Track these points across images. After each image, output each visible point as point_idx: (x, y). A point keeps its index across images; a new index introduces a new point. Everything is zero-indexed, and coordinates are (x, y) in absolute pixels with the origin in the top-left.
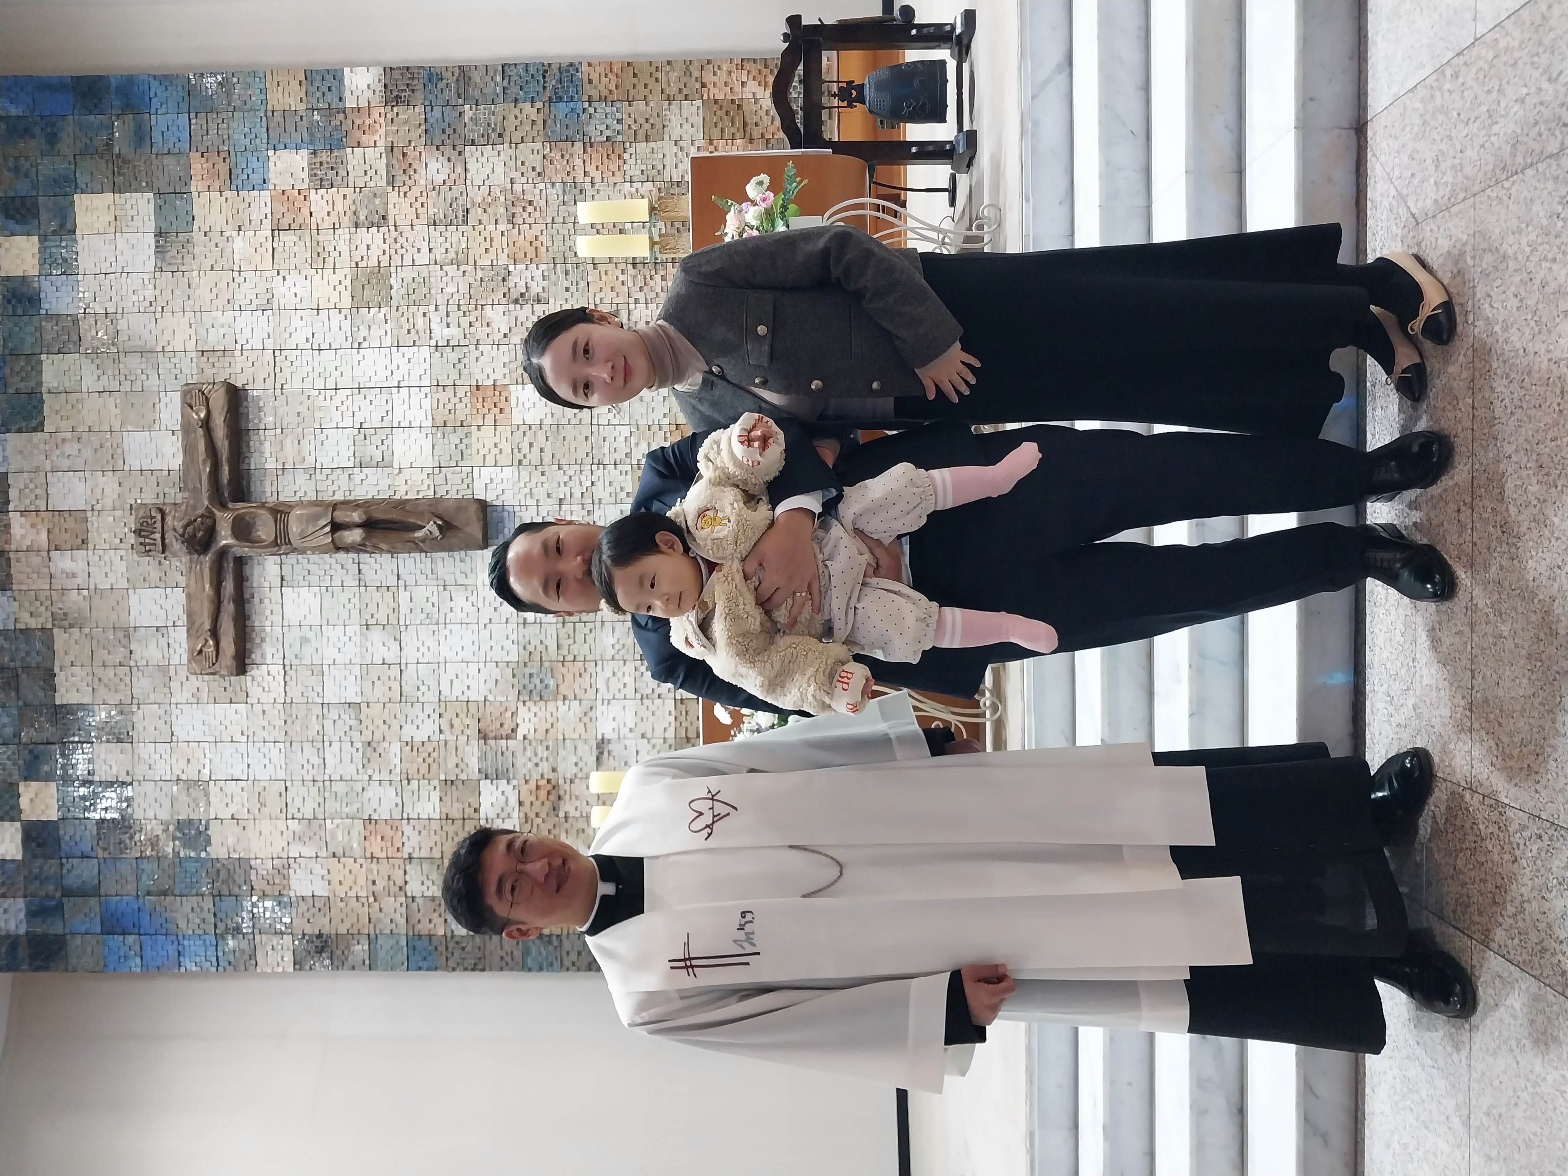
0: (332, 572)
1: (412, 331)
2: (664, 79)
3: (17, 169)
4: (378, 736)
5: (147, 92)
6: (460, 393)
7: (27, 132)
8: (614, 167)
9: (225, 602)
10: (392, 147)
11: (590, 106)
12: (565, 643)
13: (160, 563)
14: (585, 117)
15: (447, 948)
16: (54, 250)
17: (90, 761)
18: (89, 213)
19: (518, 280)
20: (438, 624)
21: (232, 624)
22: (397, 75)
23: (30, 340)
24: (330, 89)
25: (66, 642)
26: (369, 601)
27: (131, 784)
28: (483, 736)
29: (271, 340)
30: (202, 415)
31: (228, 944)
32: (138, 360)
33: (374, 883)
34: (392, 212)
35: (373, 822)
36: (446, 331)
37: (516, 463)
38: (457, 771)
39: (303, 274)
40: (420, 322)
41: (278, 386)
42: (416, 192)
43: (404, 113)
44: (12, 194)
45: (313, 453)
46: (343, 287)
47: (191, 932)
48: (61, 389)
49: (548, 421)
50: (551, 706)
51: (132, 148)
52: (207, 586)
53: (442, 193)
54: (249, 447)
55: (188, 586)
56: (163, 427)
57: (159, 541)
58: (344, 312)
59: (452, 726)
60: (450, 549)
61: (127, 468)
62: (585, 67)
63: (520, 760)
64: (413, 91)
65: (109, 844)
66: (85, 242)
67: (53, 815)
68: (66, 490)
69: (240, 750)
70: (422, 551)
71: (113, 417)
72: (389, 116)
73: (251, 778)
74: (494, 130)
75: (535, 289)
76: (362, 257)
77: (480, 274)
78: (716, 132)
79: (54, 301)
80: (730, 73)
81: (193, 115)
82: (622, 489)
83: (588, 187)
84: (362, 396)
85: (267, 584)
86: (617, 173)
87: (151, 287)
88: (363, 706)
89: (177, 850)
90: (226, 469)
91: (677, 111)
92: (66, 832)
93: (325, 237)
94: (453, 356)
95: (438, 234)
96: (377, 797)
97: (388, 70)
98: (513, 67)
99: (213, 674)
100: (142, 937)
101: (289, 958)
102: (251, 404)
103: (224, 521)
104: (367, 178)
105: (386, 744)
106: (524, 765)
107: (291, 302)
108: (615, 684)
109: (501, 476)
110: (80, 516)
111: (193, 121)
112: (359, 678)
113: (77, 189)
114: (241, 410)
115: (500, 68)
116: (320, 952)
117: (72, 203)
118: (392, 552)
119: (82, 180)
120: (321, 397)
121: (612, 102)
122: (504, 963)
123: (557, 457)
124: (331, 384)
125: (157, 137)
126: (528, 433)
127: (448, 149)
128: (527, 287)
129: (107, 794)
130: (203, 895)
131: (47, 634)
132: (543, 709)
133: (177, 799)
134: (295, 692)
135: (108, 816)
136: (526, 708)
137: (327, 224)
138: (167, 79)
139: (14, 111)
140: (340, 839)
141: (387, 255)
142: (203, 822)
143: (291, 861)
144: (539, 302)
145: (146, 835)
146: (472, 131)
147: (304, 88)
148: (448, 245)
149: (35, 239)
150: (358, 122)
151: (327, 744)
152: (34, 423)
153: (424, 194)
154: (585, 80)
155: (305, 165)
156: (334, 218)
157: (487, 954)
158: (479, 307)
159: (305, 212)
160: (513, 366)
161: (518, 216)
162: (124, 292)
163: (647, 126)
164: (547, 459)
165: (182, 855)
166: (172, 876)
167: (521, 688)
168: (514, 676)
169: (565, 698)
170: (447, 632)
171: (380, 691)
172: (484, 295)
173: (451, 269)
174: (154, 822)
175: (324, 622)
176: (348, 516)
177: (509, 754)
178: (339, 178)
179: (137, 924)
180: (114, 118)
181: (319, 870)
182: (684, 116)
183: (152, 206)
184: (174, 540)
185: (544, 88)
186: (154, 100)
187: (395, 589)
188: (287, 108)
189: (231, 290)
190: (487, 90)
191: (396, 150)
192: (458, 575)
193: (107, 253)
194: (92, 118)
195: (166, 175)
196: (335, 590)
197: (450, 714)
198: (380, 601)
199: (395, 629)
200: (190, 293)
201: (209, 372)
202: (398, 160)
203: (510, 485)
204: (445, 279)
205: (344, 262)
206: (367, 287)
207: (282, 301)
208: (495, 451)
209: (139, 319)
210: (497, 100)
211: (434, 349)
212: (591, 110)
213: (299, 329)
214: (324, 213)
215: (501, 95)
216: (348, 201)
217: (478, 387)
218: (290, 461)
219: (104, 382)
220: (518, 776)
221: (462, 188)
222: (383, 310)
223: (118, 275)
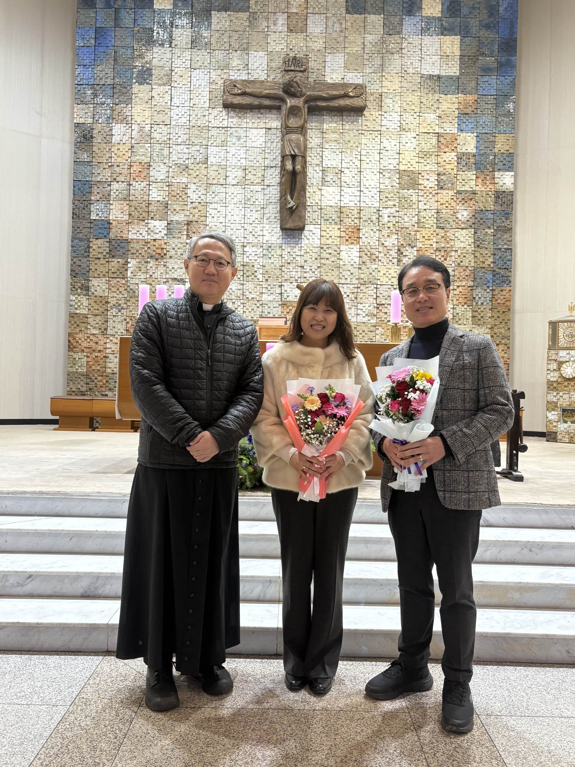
0: (272, 154)
1: (387, 199)
2: (501, 326)
3: (474, 8)
4: (191, 172)
5: (507, 74)
6: (356, 221)
7: (491, 15)
8: (461, 300)
9: (259, 100)
10: (475, 194)
11: (490, 290)
13: (279, 68)
14: (485, 287)
15: (85, 201)
16: (434, 24)
17: (183, 27)
18: (450, 43)
19: (409, 251)
20: (245, 204)
21: (248, 103)
22: (509, 197)
23: (391, 9)
24: (504, 165)
25: (242, 19)
26: (257, 171)
27: (170, 46)
28: (189, 223)
29: (385, 130)
30: (351, 94)
31: (89, 90)
32: (379, 63)
33: (118, 166)
34: (445, 192)
35: (148, 167)
36: (386, 216)
37: (322, 246)
38: (172, 209)
39: (417, 147)
40: (391, 203)
41: (363, 132)
42: (454, 204)
43: (491, 200)
44: (462, 5)
45: (330, 147)
46: (409, 165)
47: (95, 72)
48: (366, 24)
49: (341, 263)
51: (481, 66)
52: (267, 92)
53: (452, 217)
54: (334, 116)
55: (268, 81)
56: (346, 74)
57: (291, 69)
58: (397, 166)
59: (194, 208)
60: (281, 211)
61: (327, 54)
62: (508, 289)
63: (176, 241)
64: (501, 205)
65: (141, 33)
66: (437, 40)
67: (156, 6)
68: (317, 23)
69: (186, 103)
70: (281, 198)
71: (351, 49)
72: (490, 193)
73: (172, 108)
74: (481, 243)
75: (404, 260)
76: (423, 176)
77: (413, 233)
79: (409, 23)
81: (495, 97)
84: (356, 173)
85: (267, 121)
86: (458, 302)
87: (414, 71)
88: (206, 165)
89: (137, 68)
90: (324, 104)
91: (486, 331)
92: (147, 12)
93: (433, 159)
95: (433, 214)
96: (161, 170)
97: (512, 193)
98: (510, 253)
99: (224, 92)
100: (93, 47)
101: (82, 121)
102: (355, 118)
103: (299, 102)
104: (461, 181)
105: (186, 175)
106: (173, 242)
107: (403, 140)
109: (316, 238)
110: (304, 29)
111: (492, 97)
112: (219, 164)
113: (463, 37)
114: (352, 113)
115: (510, 247)
116: (84, 137)
117: (456, 35)
118: (281, 184)
119: (467, 41)
120: (357, 153)
121: (492, 301)
122: (76, 228)
123: (324, 266)
124: (363, 158)
125: (486, 79)
126: (335, 253)
127: (472, 220)
128: (405, 256)
129: (166, 34)
130: (114, 79)
131: (246, 9)
133: (162, 69)
134: (213, 132)
135: (155, 34)
137: (440, 160)
138: (513, 85)
139: (501, 9)
140: (140, 151)
141: (423, 188)
142: (150, 82)
143: (130, 125)
144: (398, 261)
145: (145, 52)
146: (481, 233)
147: (506, 152)
148: (427, 218)
149: (440, 15)
150: (488, 178)
151: (188, 146)
152: (350, 9)
153: (452, 208)
154: (503, 288)
155: (469, 151)
156: (443, 163)
157: (81, 221)
158: (397, 232)
159: (446, 150)
160: (368, 247)
161: (439, 253)
162: (412, 58)
163: (479, 317)
164: (323, 261)
165: (135, 70)
166: (124, 64)
170: (241, 208)
171: (212, 174)
172: (403, 235)
173: (415, 219)
174: (151, 57)
175: (248, 148)
176: (299, 163)
177: (179, 235)
178: (462, 167)
179: (100, 45)
180: (496, 57)
181: (125, 139)
183: (452, 74)
184: (290, 76)
185: (500, 268)
186: (503, 78)
187: (262, 184)
188: (496, 143)
189: (410, 111)
190: (500, 241)
191: (474, 195)
192: (268, 215)
193: (431, 51)
194: (497, 47)
195: (467, 82)
196: (263, 155)
197: (200, 207)
198: (257, 176)
199: (243, 183)
200: (410, 91)
201: (372, 98)
202: (469, 196)
203: (311, 242)
204: (411, 216)
205: (421, 167)
206: (409, 178)
207: (404, 136)
208: (328, 236)
209: (398, 65)
210: (495, 245)
211: (378, 209)
212: (488, 290)
213: (390, 144)
214: (445, 159)
215: (497, 247)
216: (450, 171)
217: (359, 229)
218: (327, 136)
219: (369, 46)
220: (168, 239)
221: (454, 226)
222: (397, 185)
223: (420, 56)
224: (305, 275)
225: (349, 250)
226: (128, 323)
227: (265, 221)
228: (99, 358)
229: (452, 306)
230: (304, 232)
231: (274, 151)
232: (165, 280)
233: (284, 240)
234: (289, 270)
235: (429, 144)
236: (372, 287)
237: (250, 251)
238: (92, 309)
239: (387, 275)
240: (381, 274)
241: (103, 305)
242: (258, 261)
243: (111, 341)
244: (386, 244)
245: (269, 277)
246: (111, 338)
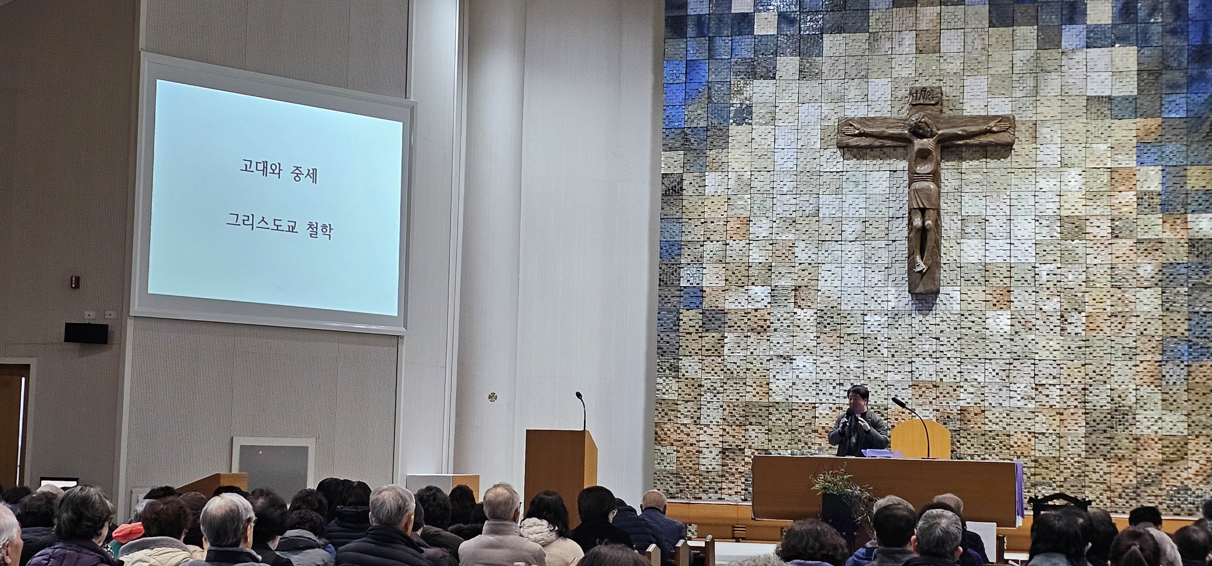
0: (898, 202)
1: (1045, 253)
2: (1201, 412)
4: (797, 226)
6: (1006, 281)
7: (1178, 17)
8: (1146, 379)
9: (881, 141)
10: (1161, 243)
11: (1186, 366)
12: (851, 338)
14: (1178, 362)
16: (1103, 33)
18: (1125, 55)
19: (1076, 318)
20: (865, 263)
21: (867, 144)
22: (1208, 246)
23: (1046, 18)
24: (1200, 205)
25: (861, 40)
26: (880, 222)
27: (774, 78)
28: (797, 289)
29: (1041, 166)
30: (995, 128)
31: (679, 135)
32: (1032, 85)
33: (712, 222)
34: (1121, 241)
35: (748, 222)
36: (1045, 273)
37: (963, 312)
38: (777, 273)
39: (1084, 187)
40: (1050, 257)
41: (1013, 170)
42: (1133, 256)
43: (1183, 250)
44: (1138, 7)
45: (971, 191)
46: (1073, 210)
47: (686, 113)
48: (1015, 38)
49: (988, 333)
50: (814, 329)
51: (1165, 82)
53: (1131, 273)
55: (891, 118)
56: (989, 100)
58: (1058, 211)
59: (803, 270)
60: (909, 274)
61: (965, 78)
62: (1209, 363)
63: (782, 310)
64: (1198, 256)
65: (739, 65)
66: (1106, 52)
67: (757, 31)
68: (952, 41)
69: (792, 144)
70: (909, 256)
71: (996, 69)
72: (1182, 241)
73: (776, 150)
74: (1171, 305)
75: (1070, 328)
76: (1092, 223)
77: (1080, 295)
78: (1166, 443)
79: (1070, 33)
80: (1204, 453)
81: (1185, 120)
82: (945, 376)
83: (1133, 363)
84: (1005, 221)
85: (892, 163)
86: (1142, 381)
87: (1077, 93)
88: (817, 218)
89: (735, 105)
90: (961, 142)
91: (1181, 419)
92: (746, 39)
94: (1028, 277)
95: (1106, 269)
96: (763, 225)
98: (1211, 318)
99: (838, 131)
100: (684, 84)
101: (669, 170)
102: (1002, 152)
103: (928, 143)
104: (1142, 227)
105: (793, 231)
106: (779, 312)
107: (1065, 179)
108: (825, 367)
109: (954, 303)
110: (937, 49)
111: (1182, 121)
112: (833, 216)
113: (1140, 48)
115: (1211, 310)
116: (672, 189)
117: (1131, 45)
118: (909, 240)
119: (1147, 52)
120: (1005, 197)
121: (1187, 379)
122: (664, 297)
123: (966, 337)
124: (1014, 202)
125: (1173, 97)
126: (980, 320)
127: (1160, 277)
128: (1070, 323)
130: (707, 120)
131: (865, 29)
132: (812, 324)
133: (764, 106)
134: (826, 178)
135: (756, 65)
136: (813, 314)
137: (1114, 201)
138: (1209, 104)
139: (1191, 9)
140: (739, 203)
141: (1092, 238)
142: (750, 121)
143: (726, 173)
144: (1062, 330)
145: (744, 87)
147: (1201, 190)
148: (1099, 275)
149: (1110, 22)
150: (1179, 221)
151: (795, 196)
152: (995, 22)
154: (1202, 363)
155: (1151, 189)
156: (1118, 206)
157: (669, 288)
158: (1059, 294)
159: (1122, 188)
160: (1022, 313)
161: (1116, 319)
162: (1074, 77)
163: (1171, 400)
164: (964, 331)
165: (732, 108)
166: (719, 102)
167: (825, 312)
168: (832, 307)
169: (818, 337)
170: (860, 268)
171: (825, 228)
172: (1066, 297)
173: (1083, 277)
174: (752, 92)
175: (868, 196)
176: (929, 217)
177: (786, 303)
178: (1143, 209)
179: (692, 81)
180: (1185, 71)
181: (720, 190)
182: (1178, 424)
183: (1128, 94)
184: (917, 115)
185: (1198, 338)
186: (1196, 96)
187: (886, 238)
188: (1189, 178)
189: (1074, 142)
190: (1197, 301)
191: (1160, 245)
192: (894, 276)
193: (1099, 66)
194: (1186, 56)
195: (1149, 103)
196: (887, 203)
197: (810, 269)
198: (879, 229)
199: (863, 238)
200: (1074, 117)
201: (1023, 128)
202: (1153, 246)
203: (949, 308)
204: (1077, 273)
205: (1090, 211)
206: (1074, 226)
207: (1066, 173)
208: (970, 300)
209: (1057, 85)
210: (1191, 308)
211: (1033, 265)
212: (1182, 366)
213: (1047, 184)
214: (1120, 200)
215: (1193, 310)
216: (1128, 215)
217: (1009, 291)
218: (967, 177)
219: (1018, 64)
220: (772, 308)
221: (1134, 285)
222: (1059, 235)
223: (1085, 73)
224: (942, 348)
225: (997, 316)
226: (724, 410)
227: (890, 283)
228: (691, 453)
229: (1135, 388)
230: (940, 295)
231: (901, 198)
232: (768, 358)
233: (914, 306)
234: (920, 343)
235: (1099, 182)
236: (1029, 362)
237: (872, 320)
238: (682, 393)
239: (1047, 347)
240: (1040, 346)
241: (696, 388)
242: (882, 332)
243: (705, 432)
244: (1045, 308)
245: (896, 352)
246: (705, 429)
